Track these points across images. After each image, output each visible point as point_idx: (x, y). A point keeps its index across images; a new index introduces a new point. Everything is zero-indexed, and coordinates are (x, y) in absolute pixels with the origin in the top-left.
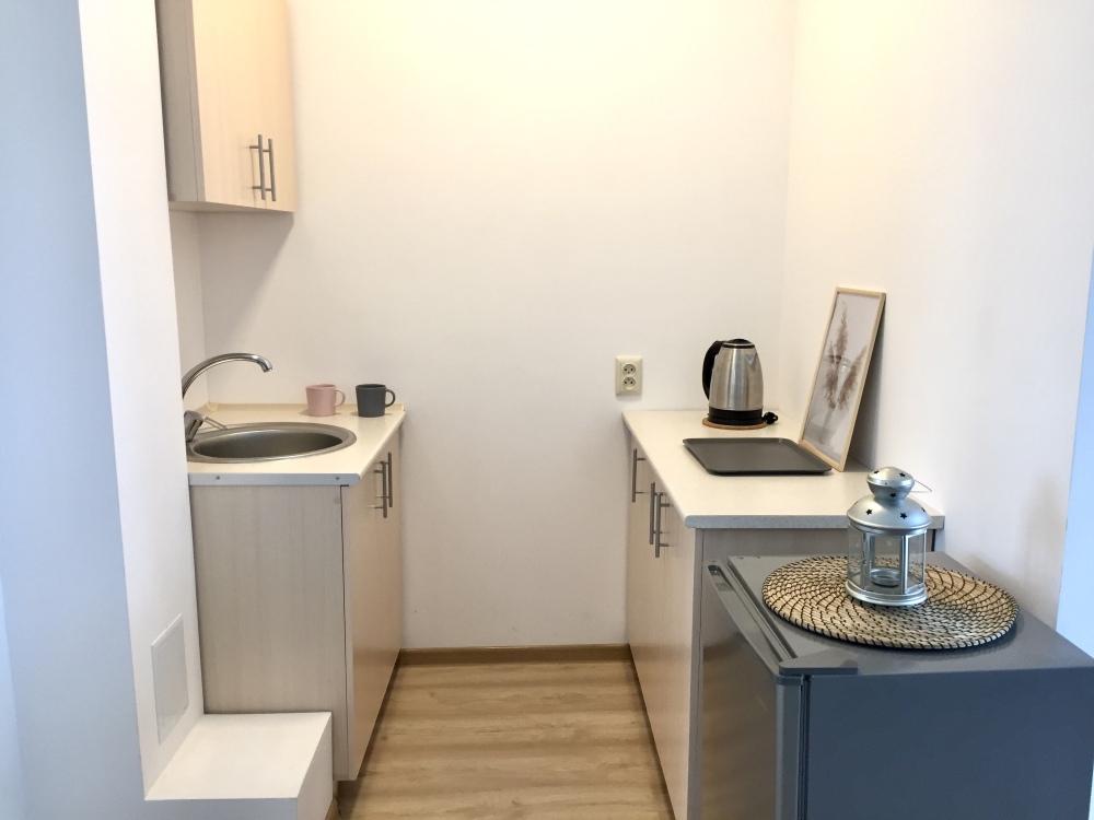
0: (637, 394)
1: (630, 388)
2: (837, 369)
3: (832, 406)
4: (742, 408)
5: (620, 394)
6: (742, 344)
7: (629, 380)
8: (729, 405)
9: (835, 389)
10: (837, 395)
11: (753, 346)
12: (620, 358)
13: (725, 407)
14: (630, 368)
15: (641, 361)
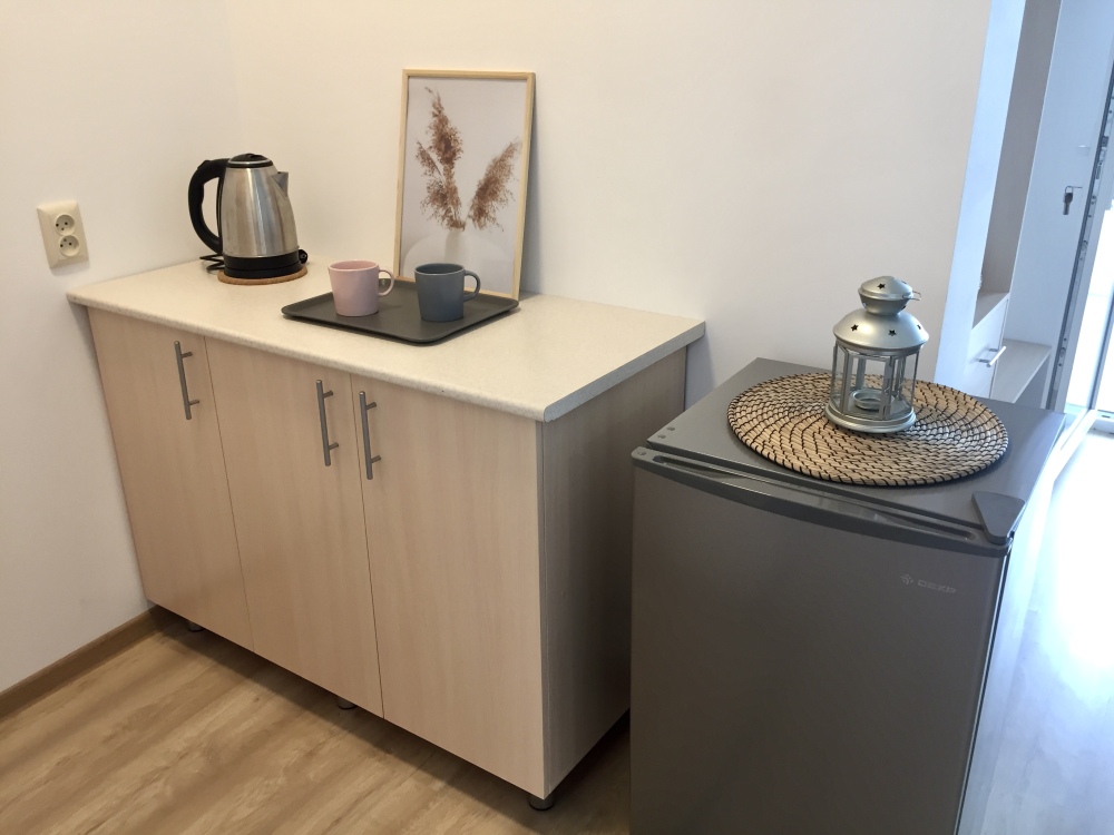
0: (82, 259)
1: (71, 252)
2: (449, 175)
3: (456, 224)
4: (279, 252)
5: (59, 265)
6: (256, 161)
7: (65, 237)
8: (258, 250)
9: (457, 203)
10: (464, 211)
11: (270, 164)
12: (46, 207)
13: (255, 254)
14: (66, 221)
15: (77, 210)
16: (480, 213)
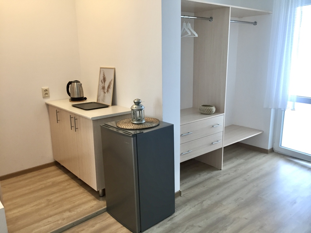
0: (49, 97)
1: (47, 95)
2: (104, 84)
3: (105, 93)
4: (79, 97)
5: (44, 97)
6: (77, 81)
7: (46, 93)
8: (76, 96)
9: (105, 89)
10: (106, 91)
11: (80, 82)
12: (43, 88)
14: (46, 90)
15: (48, 88)
16: (108, 91)
